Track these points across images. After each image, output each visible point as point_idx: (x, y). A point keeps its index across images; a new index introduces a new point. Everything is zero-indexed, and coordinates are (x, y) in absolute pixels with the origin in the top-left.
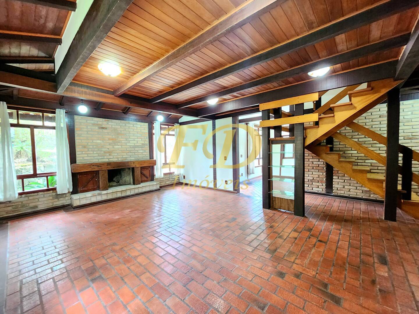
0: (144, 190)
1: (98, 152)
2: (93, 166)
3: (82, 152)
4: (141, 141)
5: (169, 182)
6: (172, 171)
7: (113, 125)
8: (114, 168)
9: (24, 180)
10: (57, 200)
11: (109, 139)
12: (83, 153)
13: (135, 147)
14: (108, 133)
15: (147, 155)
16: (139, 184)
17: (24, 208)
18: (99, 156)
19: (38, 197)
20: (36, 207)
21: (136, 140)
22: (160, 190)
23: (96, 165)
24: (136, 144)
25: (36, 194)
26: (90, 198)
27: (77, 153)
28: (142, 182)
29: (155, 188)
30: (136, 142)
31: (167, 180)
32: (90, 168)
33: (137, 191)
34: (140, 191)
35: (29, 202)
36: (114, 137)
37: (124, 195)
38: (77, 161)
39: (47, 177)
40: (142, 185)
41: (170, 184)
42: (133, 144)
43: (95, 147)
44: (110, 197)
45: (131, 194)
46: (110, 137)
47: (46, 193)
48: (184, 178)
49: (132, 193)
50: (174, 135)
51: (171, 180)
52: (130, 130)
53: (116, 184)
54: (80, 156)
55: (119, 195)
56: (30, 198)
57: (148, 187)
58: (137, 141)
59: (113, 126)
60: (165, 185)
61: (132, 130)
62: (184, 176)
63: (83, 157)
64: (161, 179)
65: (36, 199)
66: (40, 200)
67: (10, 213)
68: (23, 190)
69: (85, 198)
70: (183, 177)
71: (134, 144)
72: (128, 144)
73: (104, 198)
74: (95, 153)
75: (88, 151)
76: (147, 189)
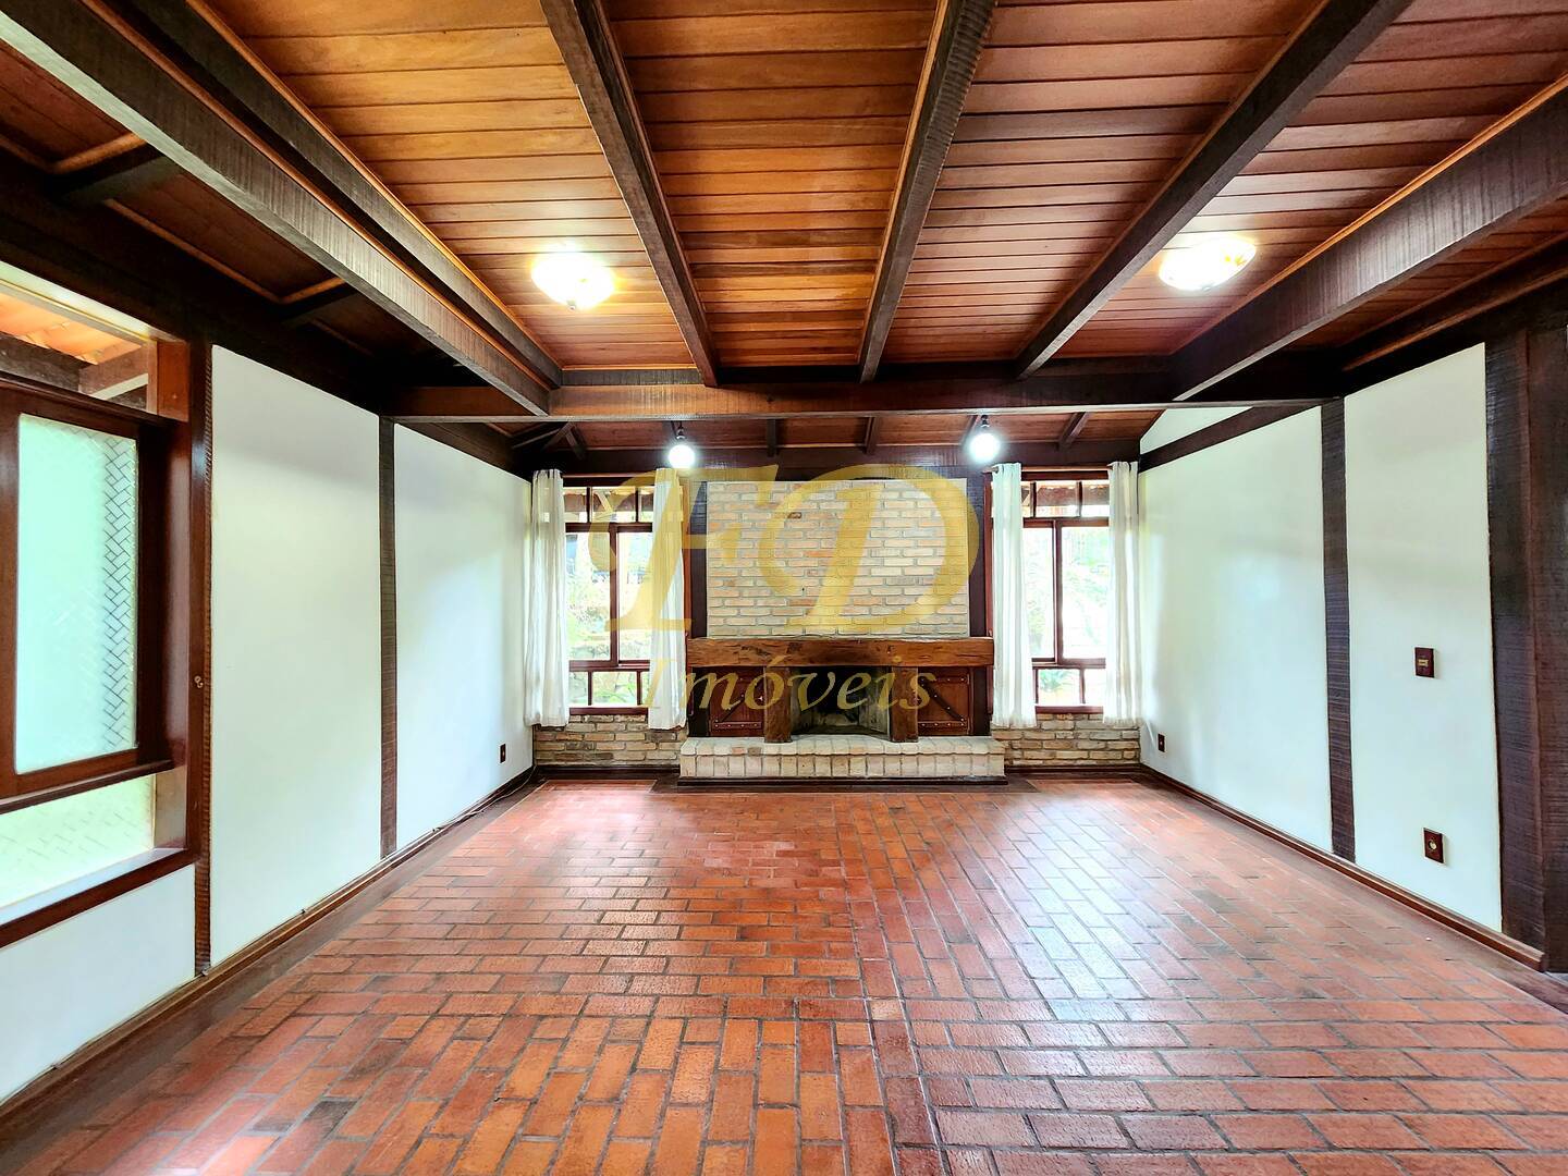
0: (926, 769)
1: (771, 602)
2: (743, 648)
3: (723, 602)
4: (934, 556)
5: (1077, 754)
6: (1091, 702)
7: (823, 501)
8: (812, 662)
9: (595, 674)
10: (653, 746)
11: (808, 554)
12: (727, 602)
13: (903, 582)
14: (804, 531)
15: (957, 619)
16: (913, 739)
17: (587, 753)
18: (771, 614)
19: (613, 727)
20: (608, 755)
21: (910, 552)
22: (1006, 783)
23: (752, 648)
24: (908, 571)
25: (610, 718)
26: (725, 759)
27: (710, 603)
28: (927, 731)
29: (979, 770)
30: (910, 562)
31: (1061, 744)
32: (736, 657)
33: (893, 769)
34: (909, 769)
35: (597, 737)
36: (823, 546)
37: (840, 771)
38: (709, 630)
39: (639, 672)
40: (924, 744)
41: (1079, 763)
42: (898, 572)
43: (760, 583)
44: (789, 770)
45: (870, 774)
46: (811, 544)
47: (631, 718)
48: (1162, 748)
49: (875, 771)
50: (1104, 522)
51: (1086, 745)
52: (885, 514)
53: (847, 723)
54: (719, 612)
55: (822, 770)
56: (600, 727)
57: (947, 757)
58: (915, 558)
59: (824, 506)
60: (1049, 763)
61: (895, 514)
62: (1161, 738)
63: (725, 617)
64: (1028, 735)
65: (611, 732)
66: (619, 737)
67: (562, 760)
68: (590, 704)
69: (712, 758)
70: (1155, 743)
71: (903, 572)
72: (876, 572)
73: (771, 769)
74: (760, 603)
75: (741, 596)
76: (943, 769)
